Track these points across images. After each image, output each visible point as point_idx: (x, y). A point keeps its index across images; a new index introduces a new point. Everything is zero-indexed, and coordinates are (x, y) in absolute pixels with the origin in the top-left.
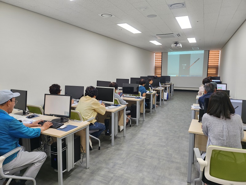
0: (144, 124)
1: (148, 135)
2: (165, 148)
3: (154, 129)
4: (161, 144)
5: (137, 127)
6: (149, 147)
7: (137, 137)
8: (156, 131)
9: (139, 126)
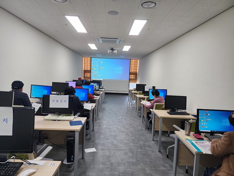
0: (96, 135)
1: (109, 150)
2: (139, 167)
3: (110, 140)
4: (131, 160)
5: (91, 140)
6: (122, 168)
7: (98, 156)
8: (115, 143)
9: (92, 139)
